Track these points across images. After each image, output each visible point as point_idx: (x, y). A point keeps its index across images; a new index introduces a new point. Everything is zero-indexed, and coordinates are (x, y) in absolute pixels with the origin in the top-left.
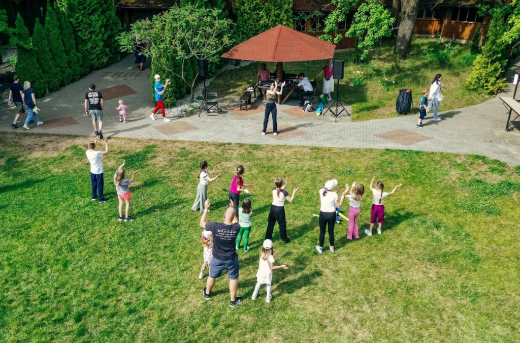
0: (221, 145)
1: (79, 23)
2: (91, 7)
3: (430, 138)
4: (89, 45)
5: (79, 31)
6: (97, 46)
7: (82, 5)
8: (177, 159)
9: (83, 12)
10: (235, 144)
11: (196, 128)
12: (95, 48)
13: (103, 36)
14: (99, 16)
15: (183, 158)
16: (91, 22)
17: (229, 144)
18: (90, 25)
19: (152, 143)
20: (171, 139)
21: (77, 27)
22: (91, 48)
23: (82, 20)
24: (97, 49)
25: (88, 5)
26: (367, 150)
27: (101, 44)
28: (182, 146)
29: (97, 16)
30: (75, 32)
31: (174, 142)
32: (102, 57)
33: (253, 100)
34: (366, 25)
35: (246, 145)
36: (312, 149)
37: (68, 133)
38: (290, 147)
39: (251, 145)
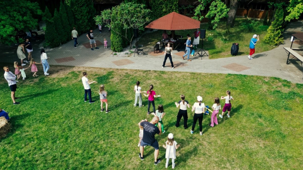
0: (146, 71)
1: (76, 11)
2: (81, 3)
3: (250, 68)
4: (81, 21)
5: (76, 15)
6: (85, 22)
7: (77, 2)
8: (124, 78)
9: (77, 5)
10: (153, 71)
11: (133, 63)
12: (84, 23)
13: (87, 17)
14: (86, 7)
15: (127, 78)
16: (82, 10)
17: (150, 71)
18: (81, 12)
19: (111, 70)
20: (120, 68)
21: (75, 13)
22: (82, 23)
23: (77, 9)
24: (85, 23)
25: (80, 2)
26: (219, 74)
27: (87, 21)
28: (126, 72)
29: (84, 8)
30: (74, 15)
31: (122, 70)
32: (87, 27)
33: (160, 48)
34: (215, 12)
35: (158, 71)
36: (191, 74)
37: (70, 65)
38: (180, 72)
39: (160, 72)
